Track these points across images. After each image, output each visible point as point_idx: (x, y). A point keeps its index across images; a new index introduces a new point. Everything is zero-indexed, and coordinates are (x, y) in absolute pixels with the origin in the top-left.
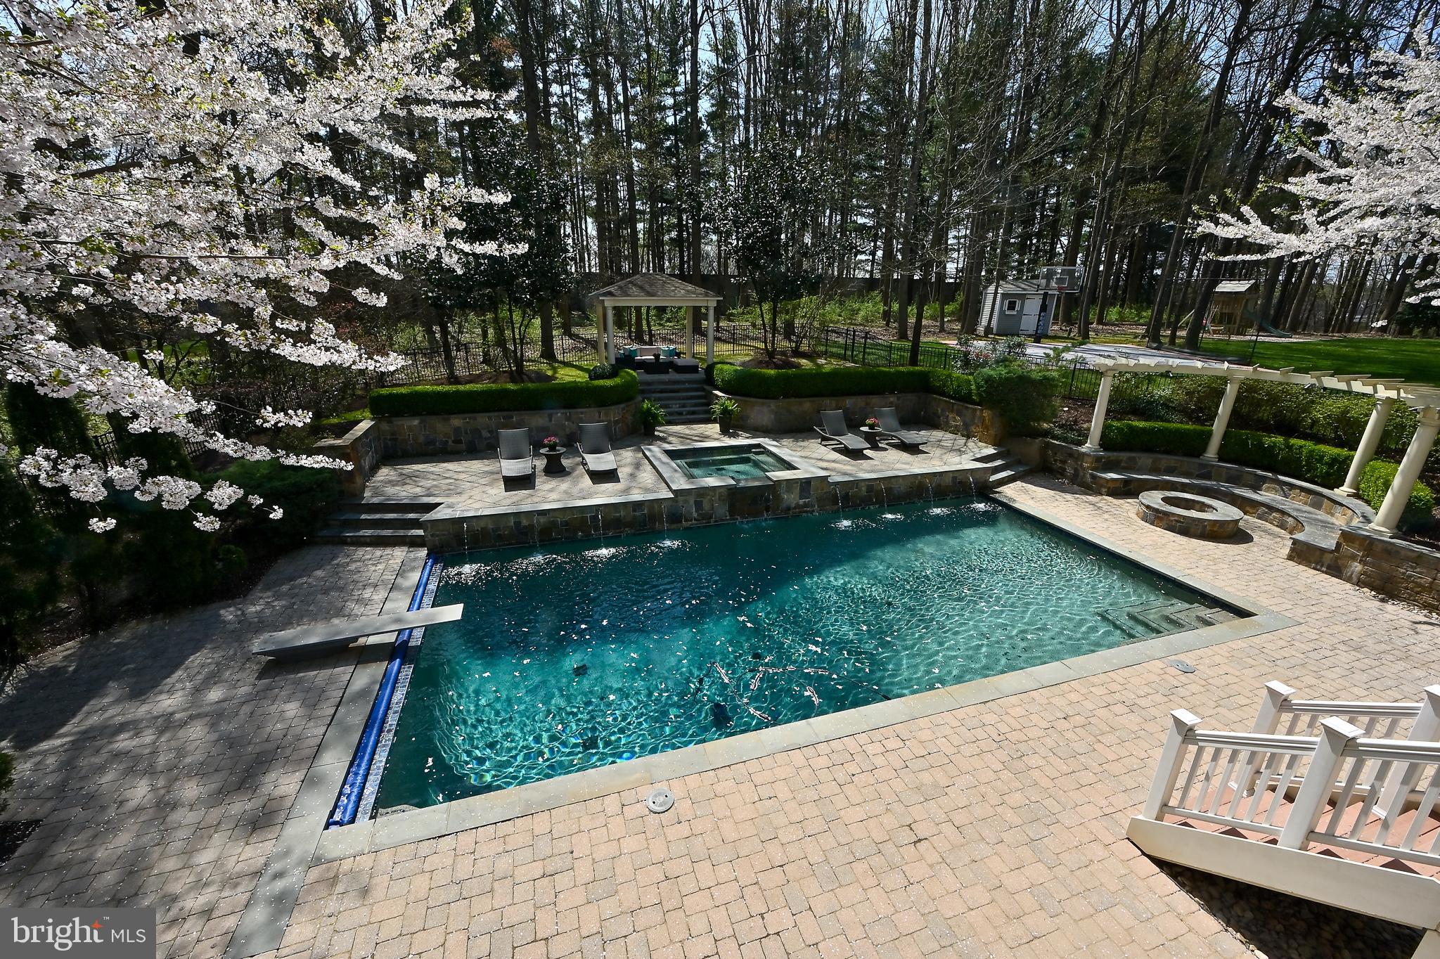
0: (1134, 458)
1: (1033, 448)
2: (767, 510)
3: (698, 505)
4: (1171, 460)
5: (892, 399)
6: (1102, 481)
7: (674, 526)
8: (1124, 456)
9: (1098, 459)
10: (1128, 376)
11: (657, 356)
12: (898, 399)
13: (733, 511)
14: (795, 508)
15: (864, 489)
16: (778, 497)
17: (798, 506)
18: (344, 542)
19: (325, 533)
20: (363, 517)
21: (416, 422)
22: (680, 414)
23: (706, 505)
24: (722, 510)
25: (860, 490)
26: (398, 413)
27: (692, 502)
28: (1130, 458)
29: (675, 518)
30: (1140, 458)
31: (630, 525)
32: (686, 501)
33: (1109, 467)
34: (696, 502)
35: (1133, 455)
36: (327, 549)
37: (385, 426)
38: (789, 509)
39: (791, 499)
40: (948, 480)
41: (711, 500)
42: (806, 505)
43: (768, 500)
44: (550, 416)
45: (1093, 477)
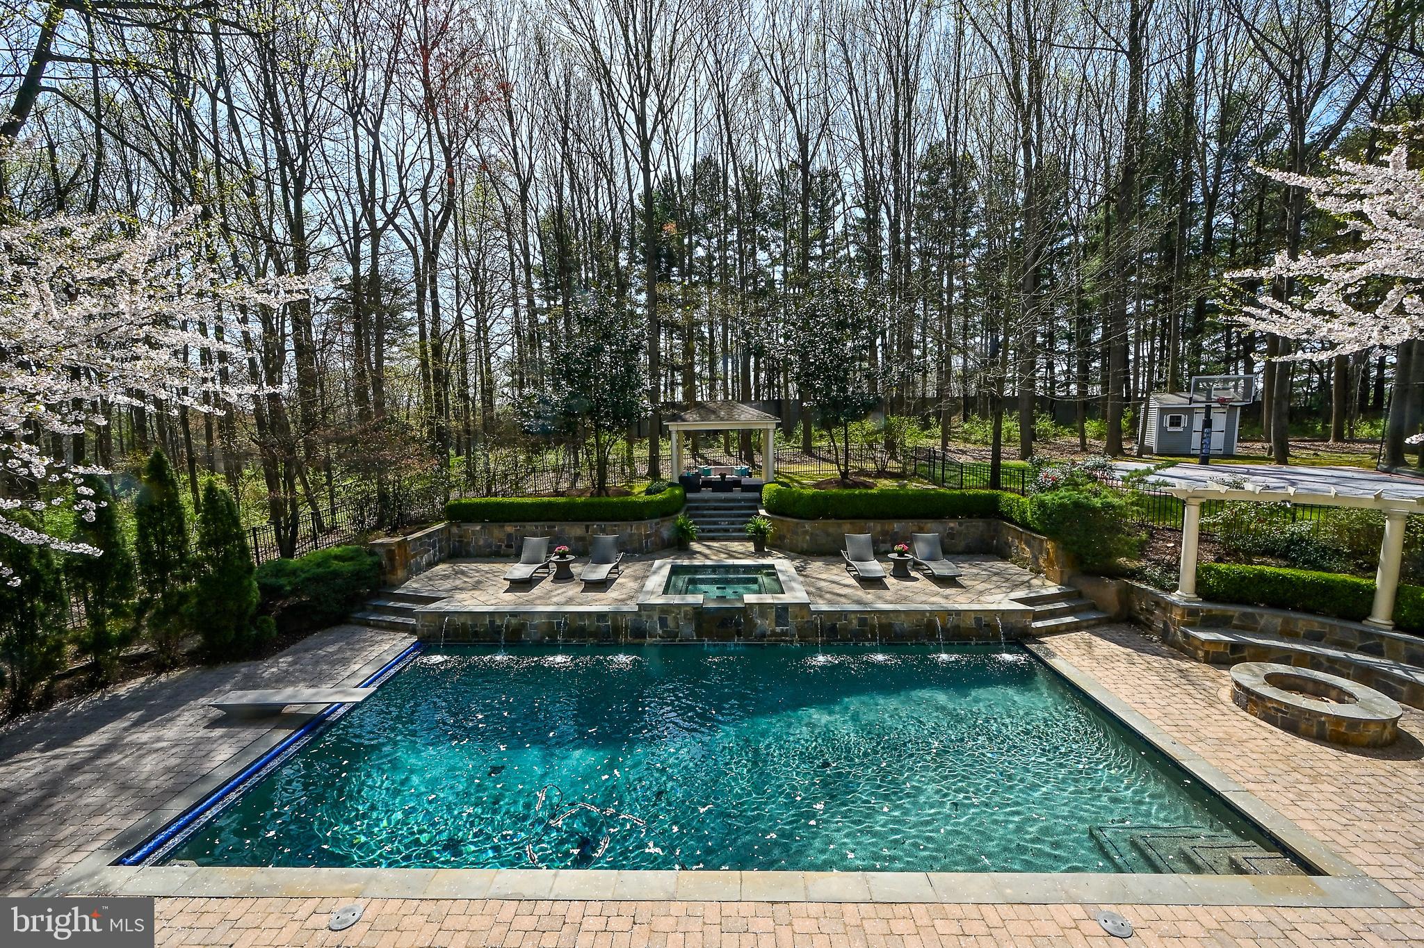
0: (1252, 615)
1: (1109, 590)
2: (739, 634)
3: (663, 622)
4: (1315, 623)
5: (952, 525)
6: (1197, 643)
7: (637, 641)
8: (1235, 611)
9: (1192, 612)
10: (1244, 505)
11: (723, 476)
12: (960, 524)
13: (700, 632)
14: (771, 636)
15: (855, 622)
16: (750, 622)
17: (774, 633)
18: (367, 624)
19: (359, 615)
20: (391, 604)
21: (478, 528)
22: (726, 530)
23: (671, 623)
24: (688, 630)
25: (850, 623)
26: (469, 520)
27: (656, 618)
28: (1244, 615)
29: (639, 633)
30: (1262, 616)
31: (594, 634)
32: (650, 617)
33: (1210, 623)
34: (660, 619)
35: (1249, 610)
36: (352, 628)
37: (455, 530)
38: (763, 635)
39: (766, 624)
40: (970, 622)
41: (675, 618)
42: (784, 633)
43: (738, 624)
44: (587, 528)
45: (1186, 635)
